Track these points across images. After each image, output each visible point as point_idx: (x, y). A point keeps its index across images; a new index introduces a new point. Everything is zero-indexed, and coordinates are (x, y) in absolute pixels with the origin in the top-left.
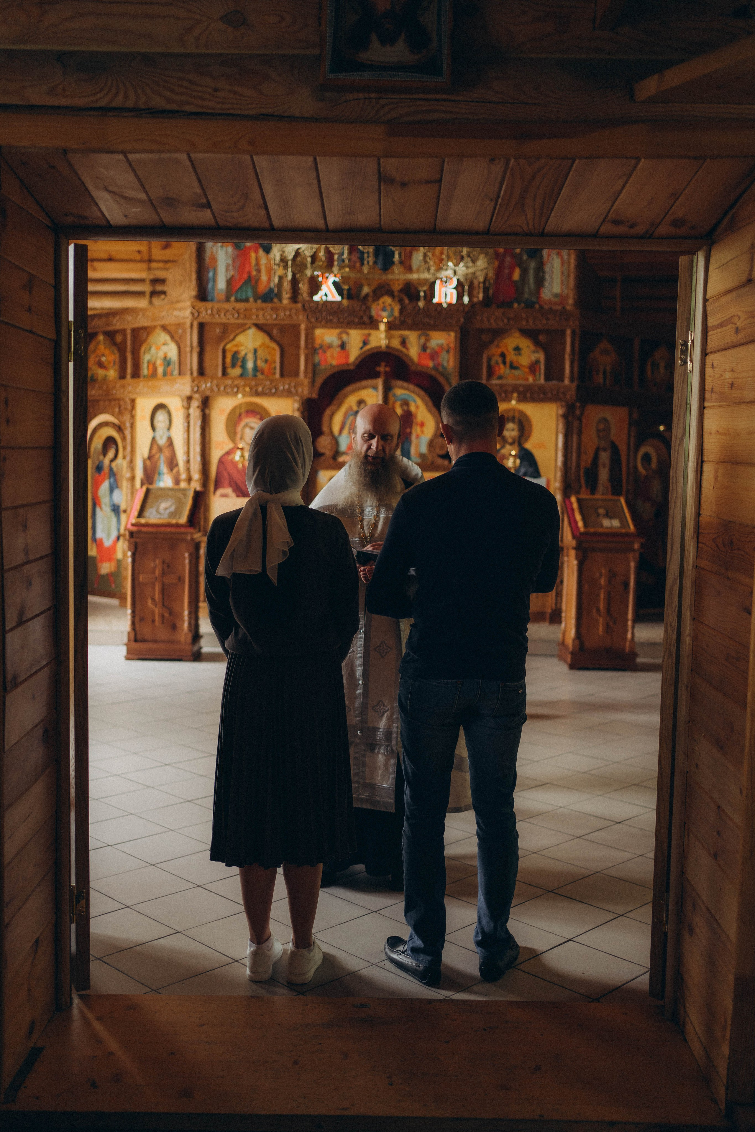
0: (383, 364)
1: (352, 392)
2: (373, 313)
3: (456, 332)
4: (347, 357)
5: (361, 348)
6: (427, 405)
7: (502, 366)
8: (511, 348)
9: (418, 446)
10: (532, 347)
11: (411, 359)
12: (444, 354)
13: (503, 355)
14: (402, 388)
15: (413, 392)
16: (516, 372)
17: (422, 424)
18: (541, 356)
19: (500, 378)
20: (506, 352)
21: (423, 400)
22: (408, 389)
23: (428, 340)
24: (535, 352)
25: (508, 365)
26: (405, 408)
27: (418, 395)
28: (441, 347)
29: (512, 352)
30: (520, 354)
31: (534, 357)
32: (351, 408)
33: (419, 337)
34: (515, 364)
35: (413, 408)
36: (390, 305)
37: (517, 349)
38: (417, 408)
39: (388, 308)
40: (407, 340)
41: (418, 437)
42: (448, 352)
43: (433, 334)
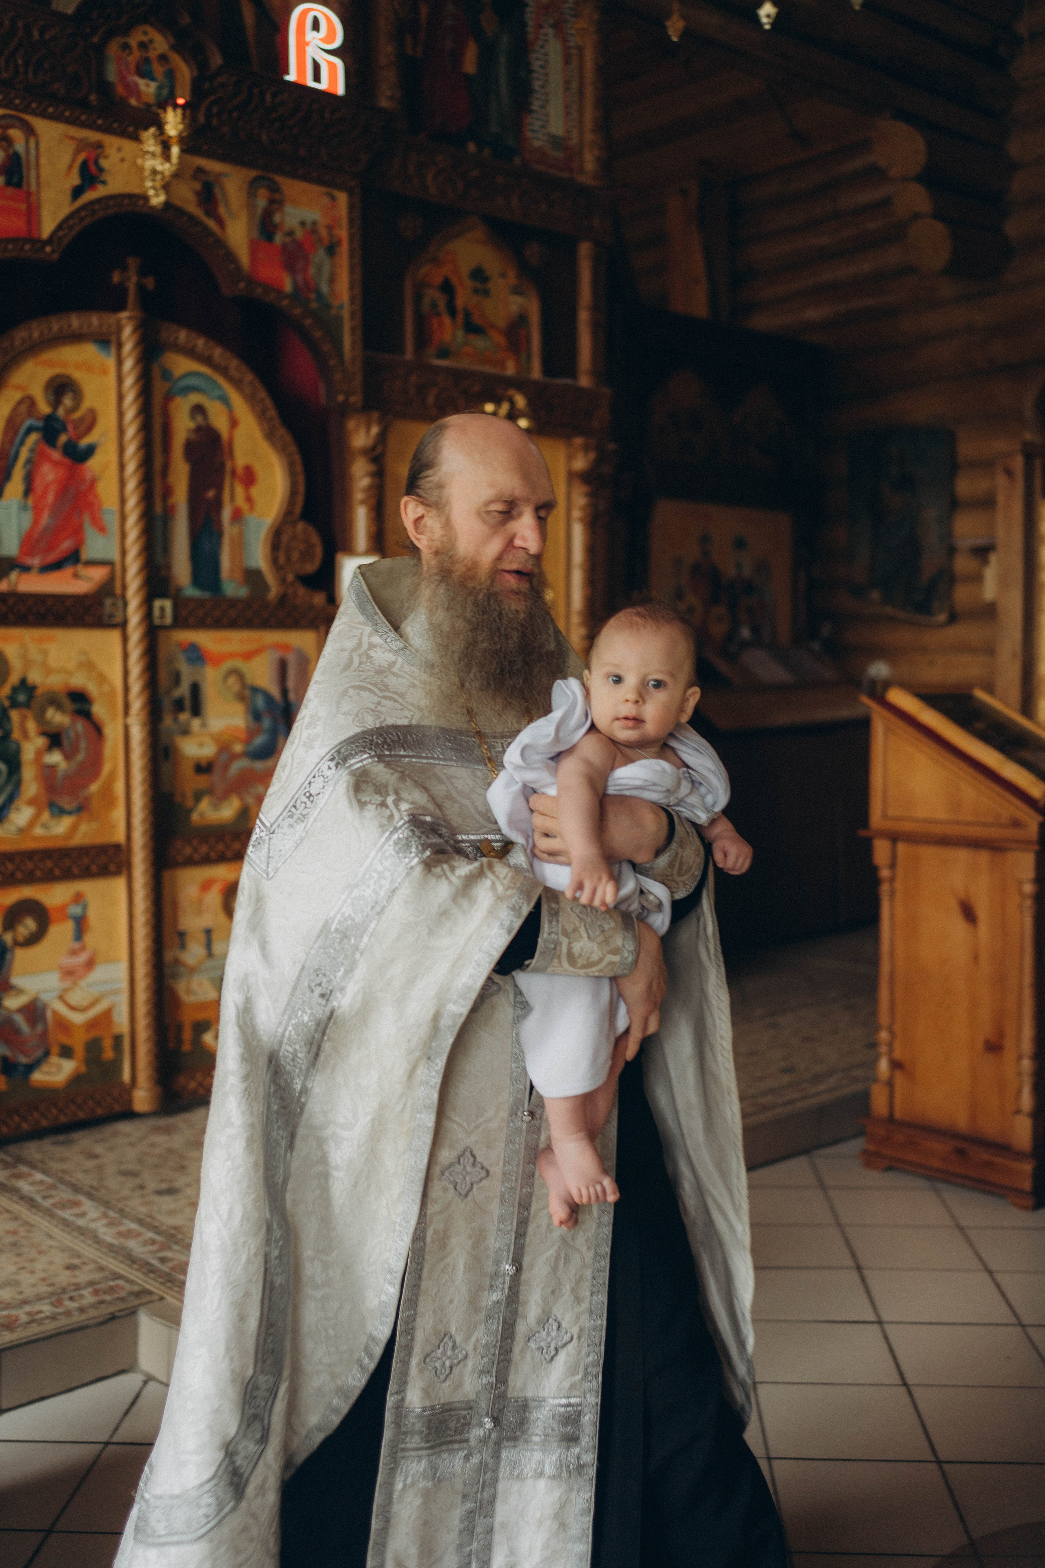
0: (132, 263)
1: (33, 349)
2: (112, 74)
3: (350, 192)
4: (32, 214)
5: (77, 192)
6: (261, 416)
7: (447, 320)
8: (465, 268)
9: (240, 544)
10: (512, 278)
11: (230, 256)
12: (320, 255)
13: (447, 288)
14: (191, 353)
15: (223, 371)
16: (479, 343)
17: (249, 478)
18: (533, 308)
19: (444, 353)
20: (454, 280)
21: (251, 399)
22: (207, 361)
23: (276, 203)
24: (517, 291)
25: (460, 317)
26: (200, 419)
27: (237, 384)
28: (312, 229)
29: (469, 283)
30: (486, 293)
31: (515, 304)
32: (30, 402)
33: (252, 187)
34: (476, 319)
35: (220, 422)
36: (163, 58)
37: (479, 275)
38: (234, 423)
39: (158, 69)
40: (217, 190)
41: (237, 515)
42: (331, 250)
43: (292, 187)
